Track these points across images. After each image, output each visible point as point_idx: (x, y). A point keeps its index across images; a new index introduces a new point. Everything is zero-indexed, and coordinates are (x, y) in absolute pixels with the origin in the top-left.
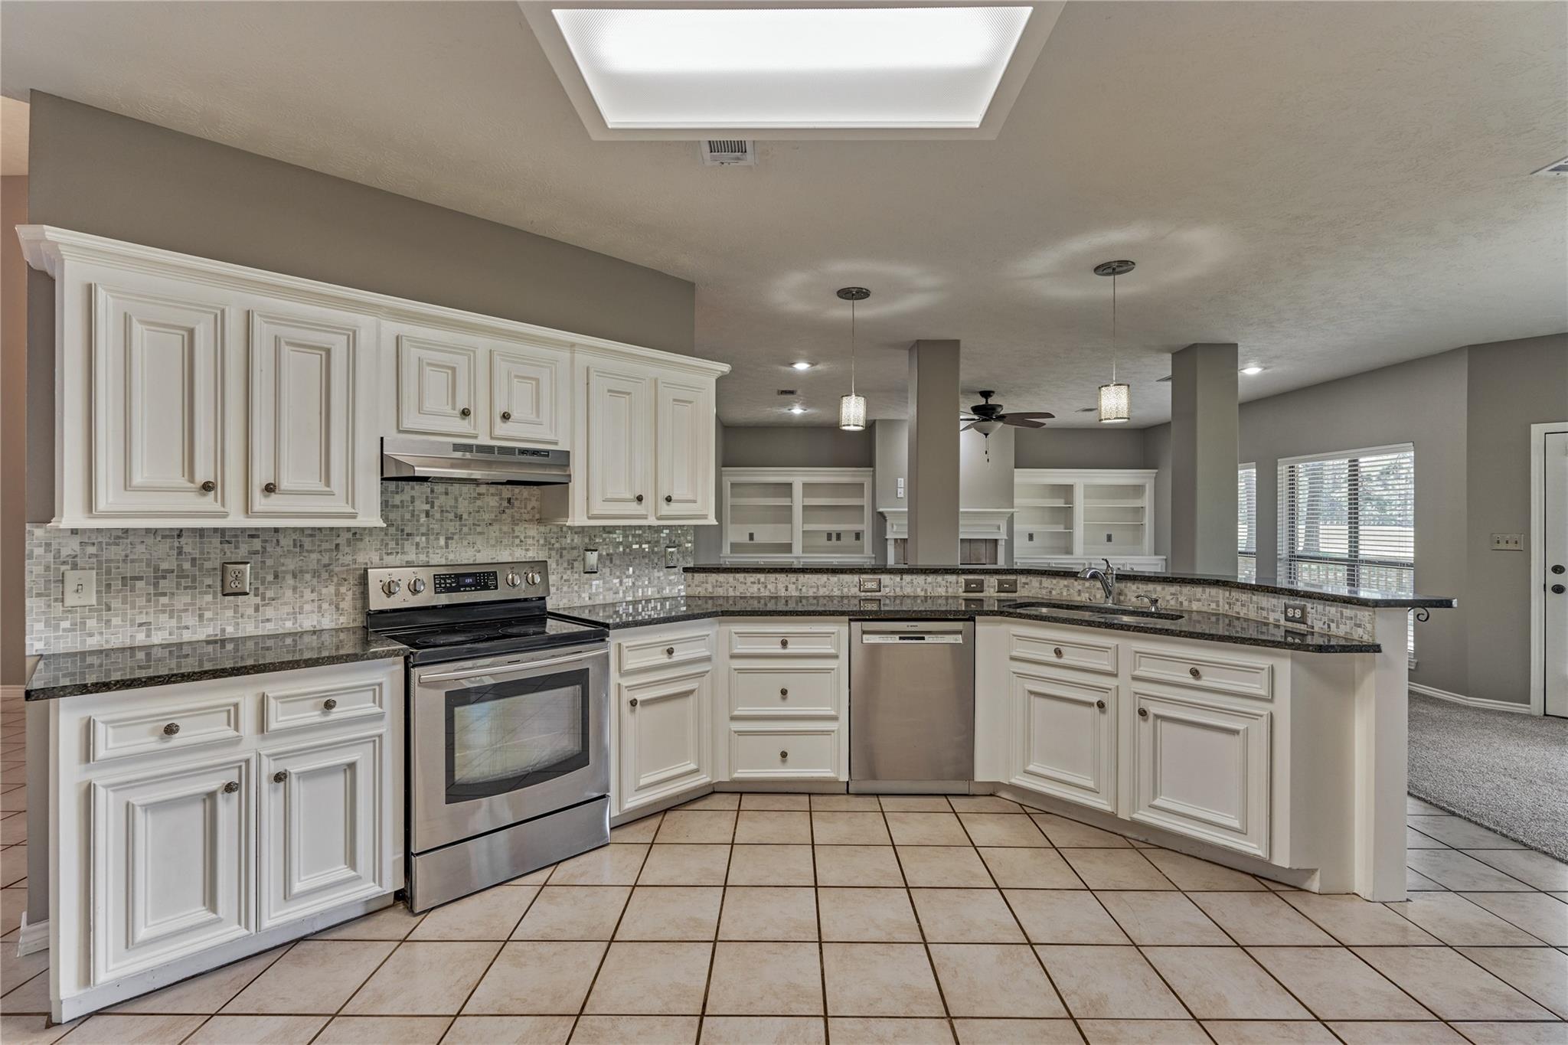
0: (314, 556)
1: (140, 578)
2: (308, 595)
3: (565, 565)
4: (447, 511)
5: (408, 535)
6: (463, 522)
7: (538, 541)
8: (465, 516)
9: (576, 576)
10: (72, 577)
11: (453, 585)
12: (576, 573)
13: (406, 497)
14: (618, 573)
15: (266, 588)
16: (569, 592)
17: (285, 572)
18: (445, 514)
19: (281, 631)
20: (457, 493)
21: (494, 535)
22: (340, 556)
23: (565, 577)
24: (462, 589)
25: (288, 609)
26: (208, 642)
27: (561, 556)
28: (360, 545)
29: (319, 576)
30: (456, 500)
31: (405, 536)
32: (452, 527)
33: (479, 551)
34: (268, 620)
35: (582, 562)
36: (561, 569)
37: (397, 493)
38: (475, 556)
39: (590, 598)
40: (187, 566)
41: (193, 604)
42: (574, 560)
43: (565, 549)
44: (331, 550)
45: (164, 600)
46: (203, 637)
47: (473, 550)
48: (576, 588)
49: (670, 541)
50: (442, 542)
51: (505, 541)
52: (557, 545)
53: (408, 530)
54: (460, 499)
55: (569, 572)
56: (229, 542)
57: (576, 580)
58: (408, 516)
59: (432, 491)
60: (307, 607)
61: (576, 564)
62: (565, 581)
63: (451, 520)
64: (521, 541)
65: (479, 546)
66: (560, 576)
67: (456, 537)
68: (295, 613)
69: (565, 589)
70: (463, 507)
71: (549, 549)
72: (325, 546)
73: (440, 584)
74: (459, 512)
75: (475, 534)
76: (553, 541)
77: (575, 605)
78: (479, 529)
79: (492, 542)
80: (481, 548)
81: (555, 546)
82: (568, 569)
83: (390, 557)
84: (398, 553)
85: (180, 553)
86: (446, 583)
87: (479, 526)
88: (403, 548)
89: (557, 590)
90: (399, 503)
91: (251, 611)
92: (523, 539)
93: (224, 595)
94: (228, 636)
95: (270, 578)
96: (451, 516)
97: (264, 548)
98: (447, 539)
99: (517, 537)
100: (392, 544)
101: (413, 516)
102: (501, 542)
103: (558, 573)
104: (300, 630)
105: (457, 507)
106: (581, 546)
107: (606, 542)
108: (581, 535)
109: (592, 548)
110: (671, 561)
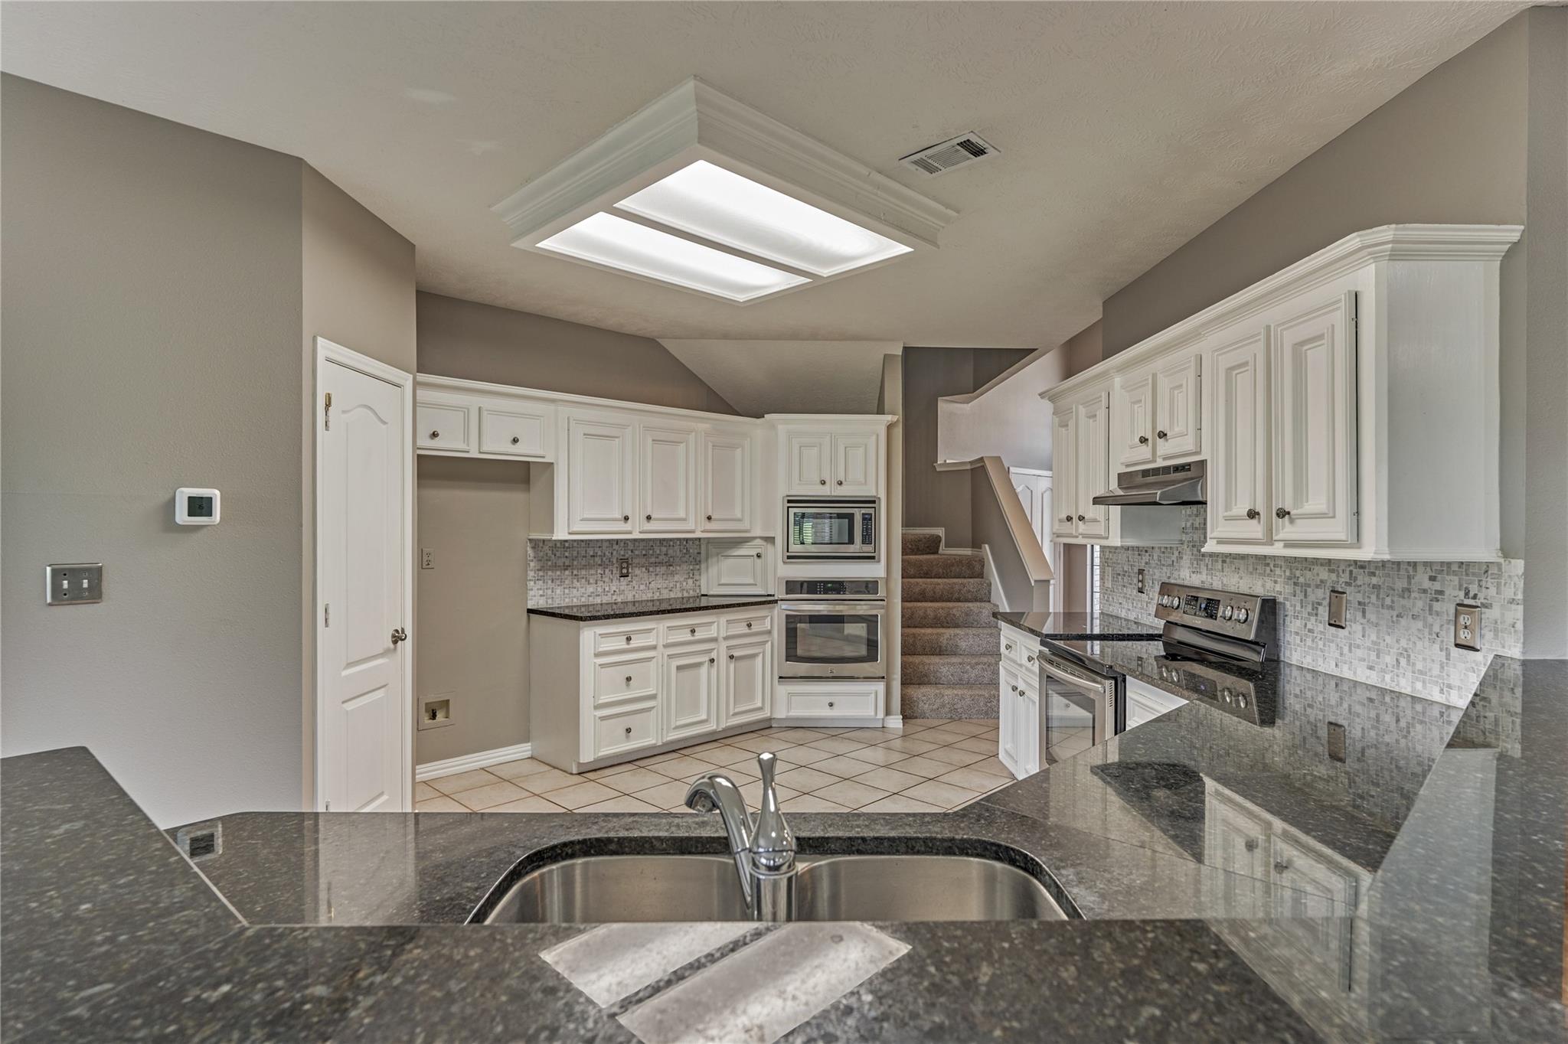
0: (1165, 569)
1: (1119, 575)
3: (1309, 609)
5: (1203, 556)
7: (1285, 571)
9: (1321, 628)
10: (1107, 569)
11: (1194, 607)
12: (1321, 623)
14: (1374, 637)
15: (1150, 591)
16: (1312, 649)
17: (1156, 580)
19: (1153, 624)
21: (1252, 561)
22: (1174, 571)
23: (1309, 626)
24: (1197, 613)
26: (1135, 623)
27: (1306, 596)
28: (1182, 563)
31: (1201, 557)
33: (1241, 578)
34: (1151, 615)
35: (1327, 608)
36: (1305, 615)
37: (1197, 516)
38: (1239, 582)
39: (1336, 665)
40: (1130, 569)
41: (1131, 595)
42: (1319, 605)
43: (1309, 586)
44: (1171, 565)
45: (1125, 590)
46: (1133, 618)
47: (1238, 576)
48: (1320, 645)
49: (1467, 594)
50: (1220, 565)
51: (1259, 569)
52: (1302, 580)
55: (1313, 620)
56: (1140, 555)
57: (1321, 632)
61: (1320, 610)
62: (1309, 631)
64: (1271, 572)
65: (1241, 572)
66: (1304, 623)
67: (1228, 561)
69: (1309, 642)
71: (1294, 584)
72: (1170, 562)
76: (1298, 573)
77: (1319, 669)
79: (1251, 569)
80: (1243, 575)
81: (1300, 581)
82: (1312, 615)
83: (1194, 575)
84: (1197, 572)
85: (1129, 561)
88: (1200, 569)
89: (1301, 641)
90: (1198, 526)
91: (1145, 606)
92: (1273, 570)
93: (1138, 592)
94: (1139, 621)
95: (1151, 583)
97: (1150, 560)
98: (1223, 562)
99: (1268, 565)
100: (1195, 564)
102: (1256, 570)
103: (1302, 619)
104: (1159, 626)
106: (1328, 584)
107: (1359, 582)
108: (1327, 568)
109: (1340, 590)
110: (1466, 635)
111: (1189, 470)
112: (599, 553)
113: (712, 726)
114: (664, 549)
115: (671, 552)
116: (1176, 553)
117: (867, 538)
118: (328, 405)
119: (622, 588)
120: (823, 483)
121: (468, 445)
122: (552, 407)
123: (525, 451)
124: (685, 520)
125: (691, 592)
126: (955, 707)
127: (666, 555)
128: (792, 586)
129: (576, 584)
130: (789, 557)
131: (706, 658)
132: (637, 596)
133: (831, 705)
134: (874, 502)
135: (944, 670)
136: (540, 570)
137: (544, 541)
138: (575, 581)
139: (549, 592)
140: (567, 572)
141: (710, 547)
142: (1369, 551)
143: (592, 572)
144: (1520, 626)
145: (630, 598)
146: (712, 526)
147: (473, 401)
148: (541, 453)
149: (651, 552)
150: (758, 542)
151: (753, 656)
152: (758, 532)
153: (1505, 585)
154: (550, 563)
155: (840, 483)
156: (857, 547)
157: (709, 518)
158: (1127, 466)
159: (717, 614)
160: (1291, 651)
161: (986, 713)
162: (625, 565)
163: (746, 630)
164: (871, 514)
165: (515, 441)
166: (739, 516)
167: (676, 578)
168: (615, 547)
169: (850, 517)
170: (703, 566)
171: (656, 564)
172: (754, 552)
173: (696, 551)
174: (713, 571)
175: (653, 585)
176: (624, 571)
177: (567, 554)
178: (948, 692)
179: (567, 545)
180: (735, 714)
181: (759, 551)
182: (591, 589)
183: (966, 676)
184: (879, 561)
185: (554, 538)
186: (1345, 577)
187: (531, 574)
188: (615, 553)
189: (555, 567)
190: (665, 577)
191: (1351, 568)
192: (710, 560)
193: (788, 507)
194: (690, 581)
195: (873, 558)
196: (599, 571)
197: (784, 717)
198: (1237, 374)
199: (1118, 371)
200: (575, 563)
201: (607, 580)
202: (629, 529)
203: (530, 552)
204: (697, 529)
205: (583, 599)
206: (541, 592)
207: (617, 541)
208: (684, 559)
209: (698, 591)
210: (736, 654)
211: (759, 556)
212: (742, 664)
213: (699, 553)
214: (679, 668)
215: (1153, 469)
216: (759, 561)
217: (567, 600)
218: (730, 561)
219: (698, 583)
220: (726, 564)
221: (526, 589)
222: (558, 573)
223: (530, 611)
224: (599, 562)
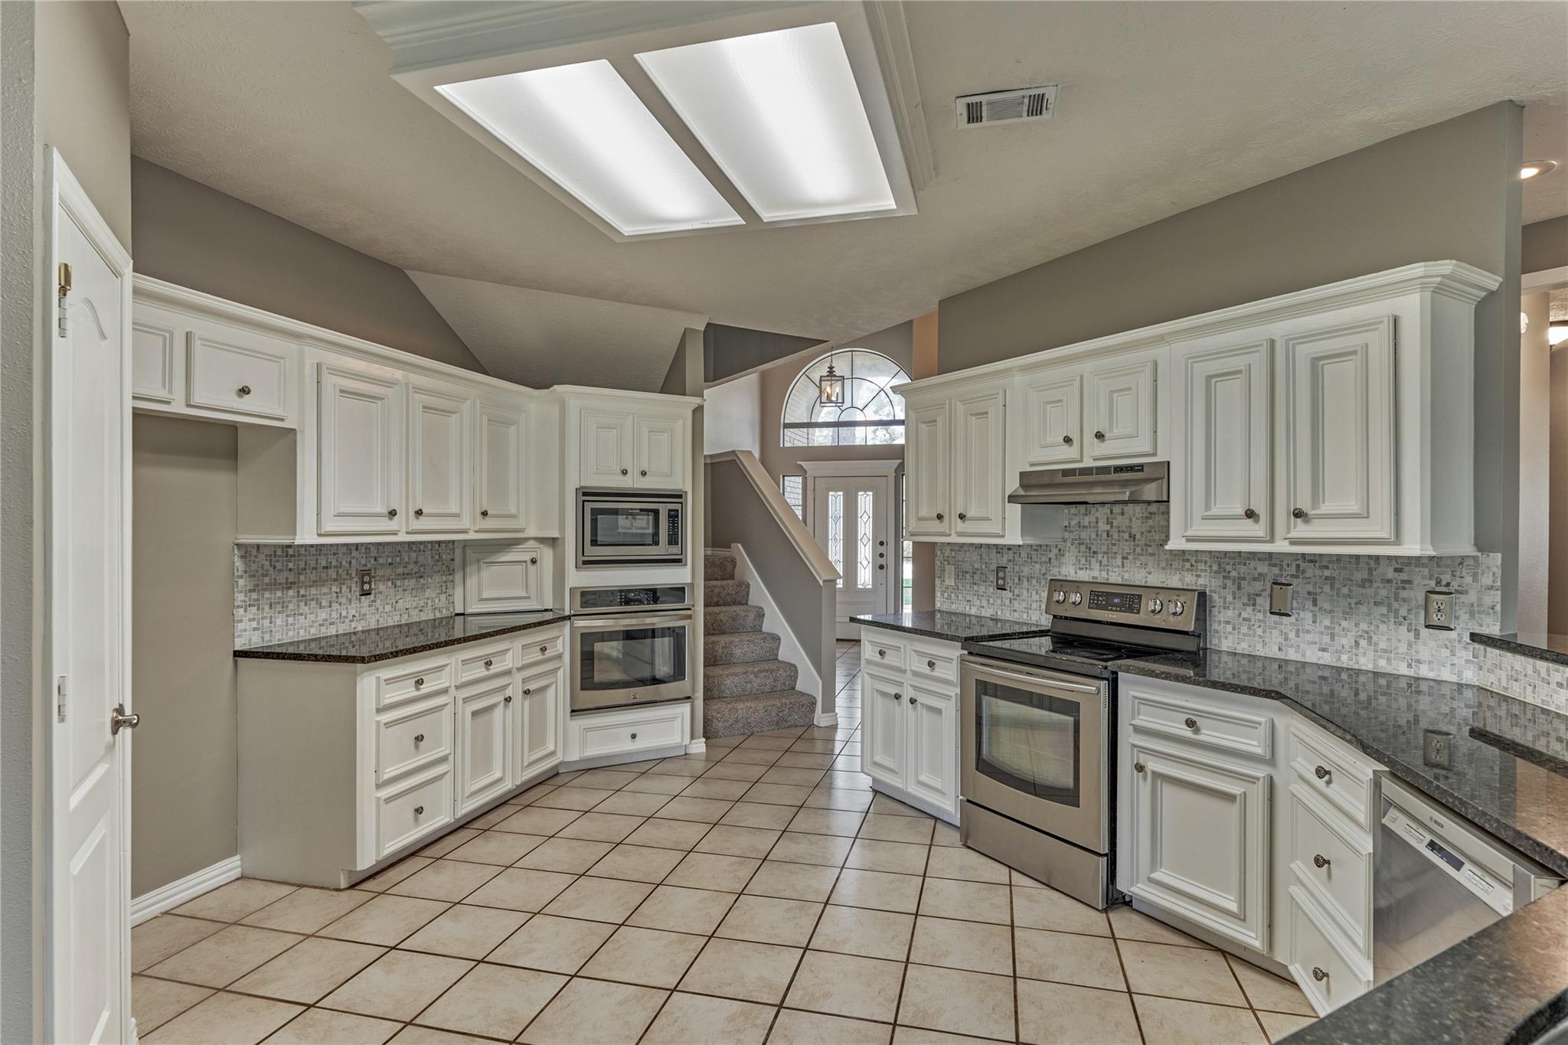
0: (1038, 566)
1: (967, 572)
2: (1035, 597)
3: (1244, 599)
4: (1123, 531)
5: (1094, 553)
6: (1136, 542)
7: (1211, 566)
8: (1138, 536)
9: (1260, 616)
10: (947, 567)
11: (1104, 603)
12: (1260, 611)
13: (1092, 519)
14: (1327, 622)
15: (1015, 587)
16: (1249, 635)
17: (1024, 577)
18: (1122, 534)
19: (1021, 620)
20: (1131, 513)
21: (1165, 557)
22: (1051, 568)
23: (1244, 615)
24: (1110, 608)
25: (1024, 605)
26: (992, 619)
27: (1239, 588)
28: (1063, 560)
29: (1040, 583)
30: (1131, 520)
31: (1092, 554)
32: (1127, 547)
33: (1150, 573)
34: (1015, 611)
35: (1269, 599)
36: (1239, 604)
37: (1086, 515)
38: (1147, 577)
39: (1280, 649)
40: (984, 567)
41: (985, 593)
42: (1258, 595)
43: (1244, 579)
44: (1046, 562)
45: (976, 587)
46: (988, 615)
47: (1145, 571)
48: (1259, 631)
49: (1438, 583)
50: (1119, 561)
51: (1175, 564)
52: (1234, 574)
53: (1094, 548)
54: (1134, 519)
55: (1249, 609)
56: (999, 553)
57: (1261, 621)
58: (1093, 536)
59: (1111, 512)
60: (1034, 606)
61: (1259, 600)
62: (1244, 619)
63: (1126, 540)
64: (1192, 566)
65: (1150, 568)
66: (1237, 612)
67: (1131, 557)
68: (1028, 608)
69: (1244, 629)
70: (1137, 527)
71: (1224, 577)
72: (1044, 559)
73: (1094, 600)
74: (1134, 531)
75: (1146, 555)
76: (1229, 568)
77: (1258, 653)
78: (1150, 550)
79: (1163, 564)
80: (1152, 570)
81: (1231, 574)
82: (1248, 605)
83: (1081, 571)
84: (1086, 568)
85: (981, 558)
86: (1098, 600)
87: (1150, 546)
88: (1090, 565)
89: (1234, 629)
90: (1087, 524)
91: (1007, 602)
92: (1194, 563)
93: (998, 589)
94: (998, 617)
95: (1016, 580)
96: (1126, 536)
97: (1014, 557)
98: (1123, 558)
99: (1188, 560)
100: (1083, 561)
101: (1097, 535)
102: (1171, 565)
103: (1234, 609)
104: (1030, 622)
105: (1131, 527)
106: (1268, 577)
107: (1307, 575)
108: (1267, 563)
109: (1284, 581)
110: (1439, 617)
111: (1142, 470)
112: (334, 563)
113: (507, 786)
114: (414, 555)
115: (421, 559)
116: (1055, 551)
117: (673, 540)
118: (63, 291)
119: (363, 611)
120: (624, 472)
121: (170, 392)
122: (293, 346)
123: (258, 408)
124: (457, 516)
125: (444, 611)
126: (749, 721)
127: (416, 563)
128: (590, 598)
129: (304, 609)
130: (585, 563)
131: (499, 698)
132: (381, 622)
133: (634, 736)
134: (680, 496)
135: (728, 682)
136: (250, 591)
137: (258, 546)
138: (302, 604)
139: (266, 622)
140: (291, 593)
141: (468, 551)
142: (1413, 546)
143: (325, 590)
144: (1498, 608)
145: (373, 625)
146: (488, 523)
147: (180, 322)
148: (279, 413)
149: (398, 559)
150: (532, 544)
151: (543, 689)
152: (532, 532)
153: (1482, 574)
154: (267, 580)
155: (644, 474)
156: (663, 549)
157: (485, 514)
158: (1032, 465)
159: (511, 638)
160: (1220, 638)
161: (777, 724)
162: (366, 579)
163: (538, 656)
164: (677, 511)
165: (244, 391)
166: (513, 511)
167: (428, 593)
168: (355, 553)
169: (656, 512)
170: (458, 576)
171: (405, 576)
172: (527, 557)
173: (450, 557)
174: (472, 582)
175: (401, 604)
176: (366, 587)
177: (291, 565)
178: (740, 706)
179: (291, 551)
180: (530, 764)
181: (533, 555)
182: (323, 615)
183: (749, 686)
184: (686, 565)
185: (297, 542)
186: (1293, 570)
187: (240, 597)
188: (354, 562)
189: (274, 585)
190: (414, 592)
191: (1298, 562)
192: (468, 569)
193: (584, 501)
194: (443, 597)
195: (679, 561)
196: (334, 589)
197: (578, 759)
198: (1216, 382)
199: (1020, 370)
200: (302, 578)
201: (343, 600)
202: (396, 528)
203: (239, 563)
204: (470, 528)
205: (313, 631)
206: (254, 624)
207: (357, 546)
208: (437, 568)
209: (451, 610)
210: (532, 687)
211: (534, 561)
212: (537, 698)
213: (453, 560)
214: (475, 714)
215: (1080, 469)
216: (532, 568)
217: (291, 633)
218: (495, 568)
219: (451, 599)
220: (488, 573)
221: (233, 621)
222: (279, 594)
223: (238, 654)
224: (334, 576)
